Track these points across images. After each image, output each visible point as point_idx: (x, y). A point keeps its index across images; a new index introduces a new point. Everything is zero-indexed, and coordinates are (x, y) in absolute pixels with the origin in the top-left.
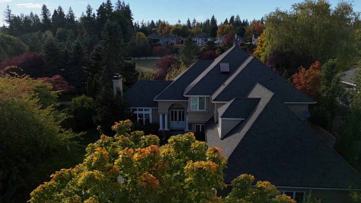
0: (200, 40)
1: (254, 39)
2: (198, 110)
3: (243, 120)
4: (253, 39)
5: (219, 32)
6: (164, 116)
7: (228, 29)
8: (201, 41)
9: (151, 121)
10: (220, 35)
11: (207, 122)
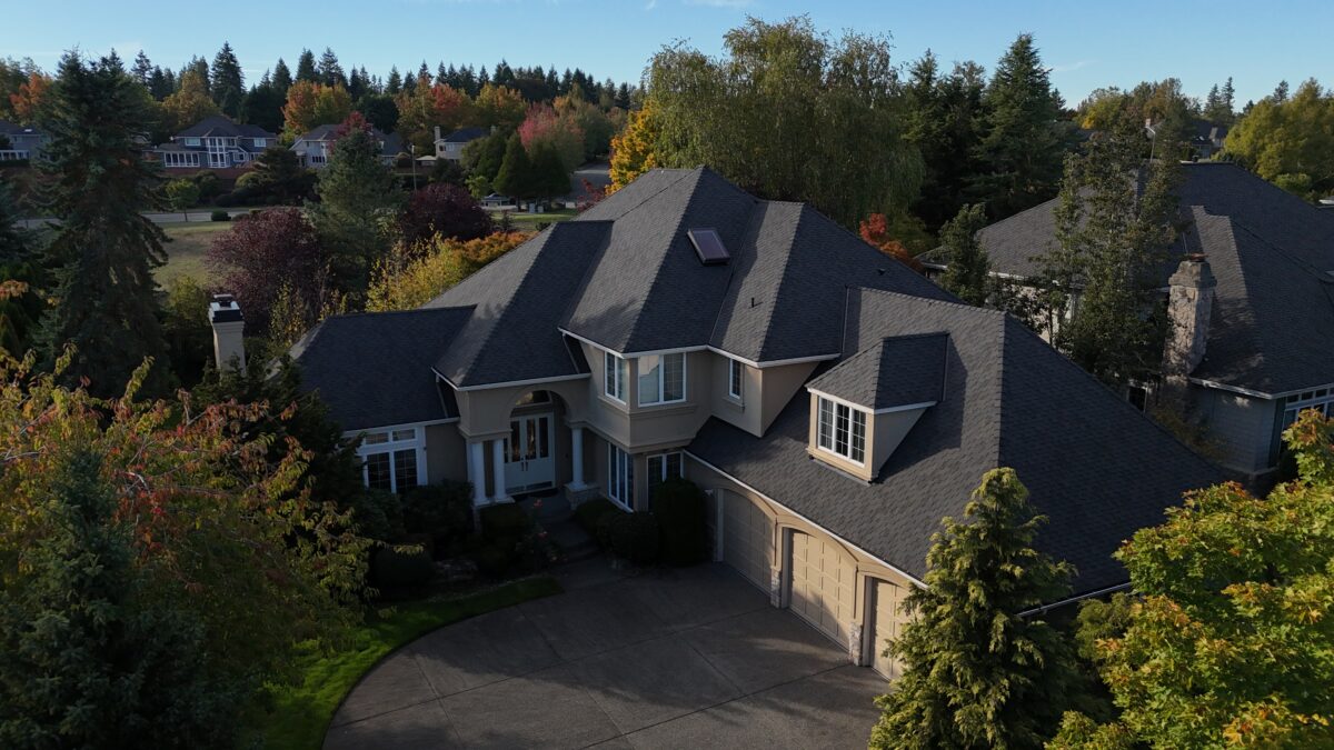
0: (220, 144)
1: (443, 144)
2: (662, 402)
3: (929, 408)
4: (439, 142)
5: (290, 112)
6: (489, 448)
7: (327, 102)
8: (227, 149)
9: (422, 477)
10: (297, 127)
11: (693, 440)
